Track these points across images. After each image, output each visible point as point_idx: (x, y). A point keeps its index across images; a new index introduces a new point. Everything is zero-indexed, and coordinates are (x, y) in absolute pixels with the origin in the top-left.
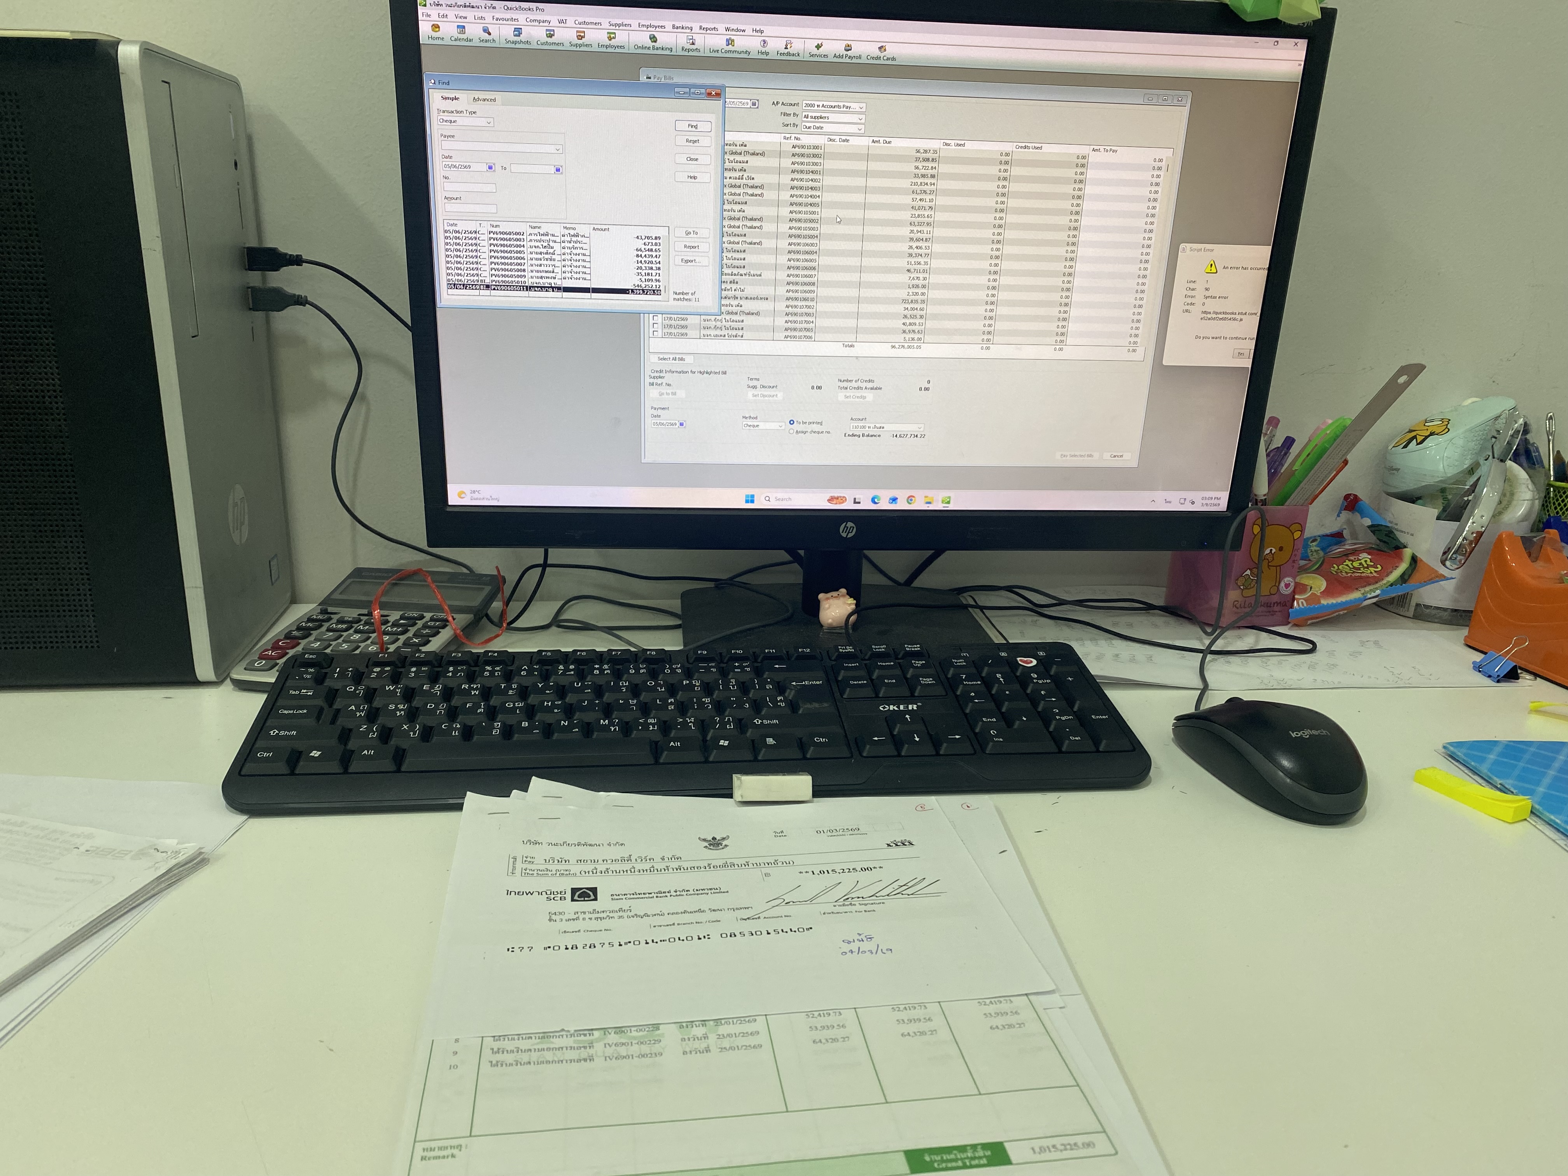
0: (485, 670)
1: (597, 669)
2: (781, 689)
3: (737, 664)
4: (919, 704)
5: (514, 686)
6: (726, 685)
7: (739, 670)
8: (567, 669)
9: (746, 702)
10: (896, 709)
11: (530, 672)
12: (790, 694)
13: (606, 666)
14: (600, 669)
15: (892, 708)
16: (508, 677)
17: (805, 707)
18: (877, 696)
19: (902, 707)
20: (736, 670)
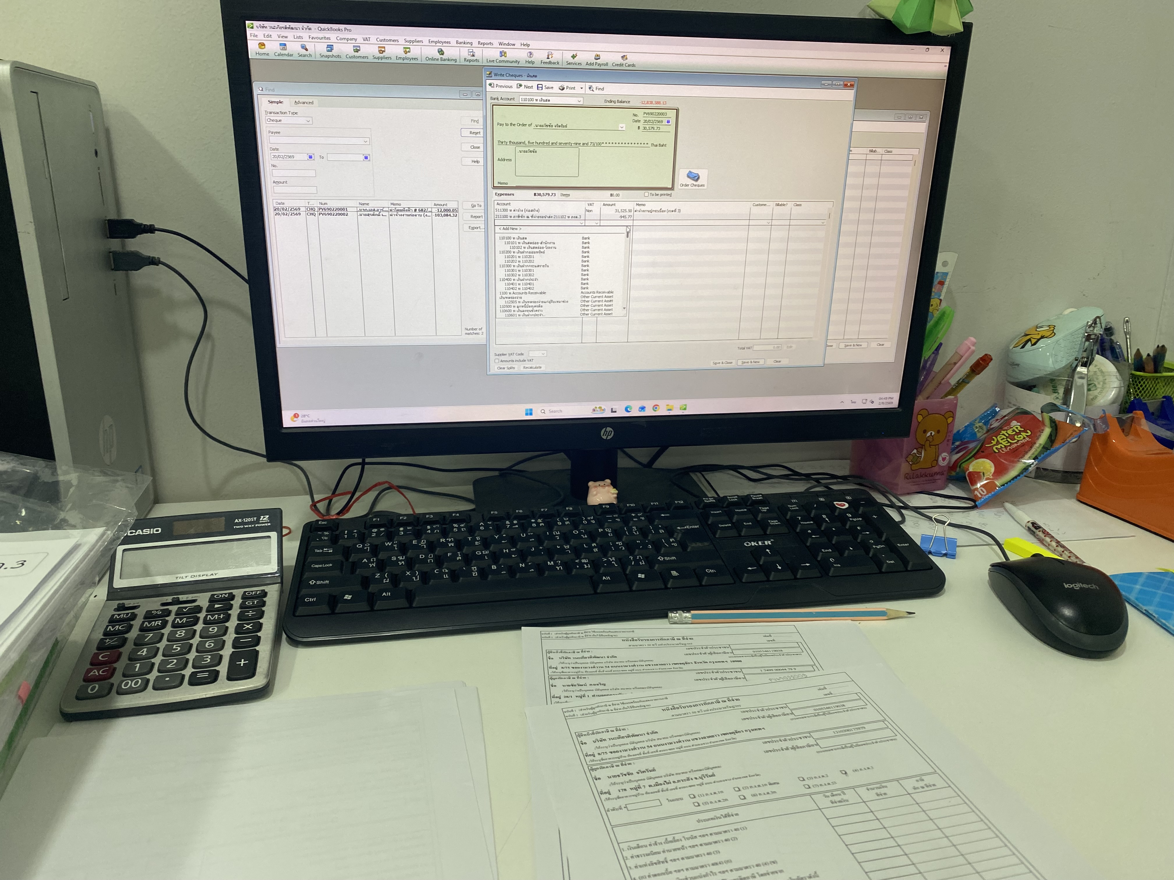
0: (454, 527)
1: (534, 523)
2: (670, 533)
3: (633, 515)
4: (772, 540)
5: (478, 538)
6: (630, 530)
7: (636, 519)
8: (512, 524)
9: (648, 544)
10: (757, 545)
11: (486, 527)
12: (677, 535)
13: (540, 521)
14: (536, 522)
15: (753, 544)
16: (471, 531)
17: (692, 546)
18: (740, 536)
19: (760, 543)
20: (634, 519)
